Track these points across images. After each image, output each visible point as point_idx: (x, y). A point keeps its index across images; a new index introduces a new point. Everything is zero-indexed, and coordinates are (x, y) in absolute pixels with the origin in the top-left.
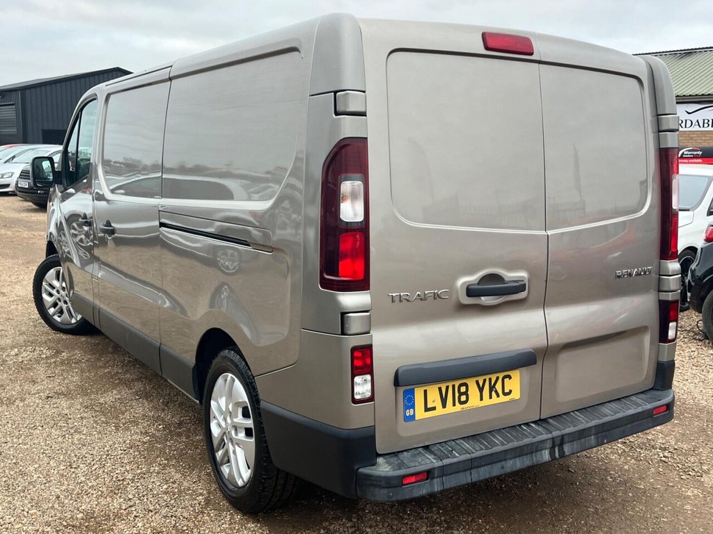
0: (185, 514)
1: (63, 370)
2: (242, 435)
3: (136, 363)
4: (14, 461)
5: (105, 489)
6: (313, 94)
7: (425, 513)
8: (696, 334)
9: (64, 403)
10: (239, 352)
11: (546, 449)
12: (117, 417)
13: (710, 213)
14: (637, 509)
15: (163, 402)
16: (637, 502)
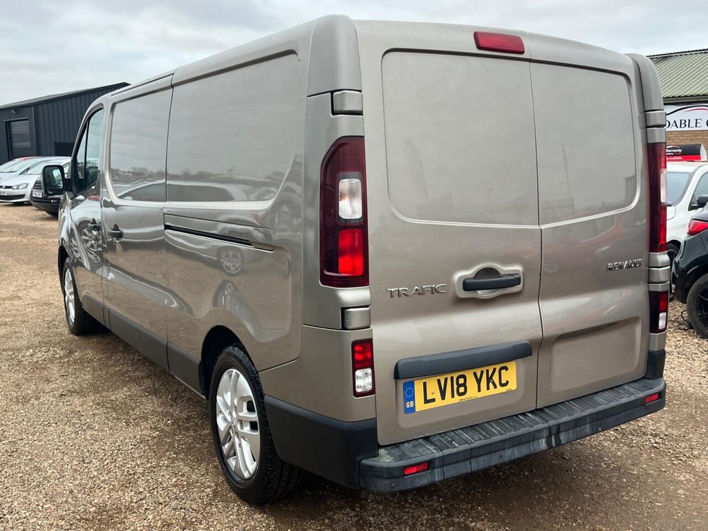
0: (194, 506)
1: (76, 369)
2: (247, 429)
3: (145, 360)
4: (29, 457)
5: (116, 483)
6: (310, 94)
7: (426, 501)
8: (680, 324)
9: (77, 400)
10: (242, 348)
11: (543, 438)
12: (127, 414)
13: (691, 208)
14: (632, 494)
15: (172, 398)
16: (631, 487)
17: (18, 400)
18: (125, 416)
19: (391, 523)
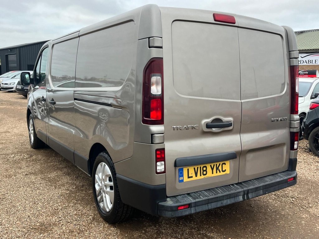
0: (84, 224)
1: (33, 163)
2: (108, 189)
3: (65, 160)
4: (11, 201)
5: (49, 213)
6: (139, 39)
7: (188, 224)
8: (306, 150)
9: (33, 177)
10: (107, 153)
11: (241, 195)
12: (56, 183)
13: (312, 98)
14: (281, 223)
15: (76, 177)
16: (281, 220)
17: (6, 176)
18: (54, 184)
19: (172, 233)
